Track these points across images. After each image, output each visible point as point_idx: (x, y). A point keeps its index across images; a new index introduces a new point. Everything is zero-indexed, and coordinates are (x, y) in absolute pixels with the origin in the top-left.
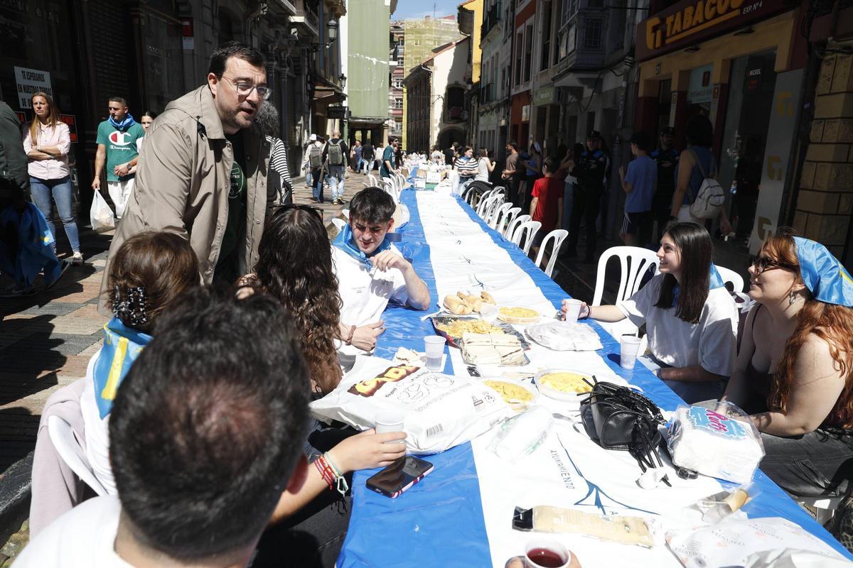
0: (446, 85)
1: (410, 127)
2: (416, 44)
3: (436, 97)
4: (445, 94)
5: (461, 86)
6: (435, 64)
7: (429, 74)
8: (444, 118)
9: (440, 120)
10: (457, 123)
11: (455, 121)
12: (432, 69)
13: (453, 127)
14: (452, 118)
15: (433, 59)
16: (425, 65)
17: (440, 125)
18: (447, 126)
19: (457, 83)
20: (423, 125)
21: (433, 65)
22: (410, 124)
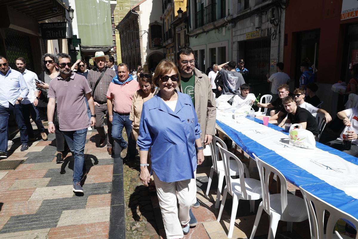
0: (149, 24)
1: (123, 55)
2: (120, 9)
3: (143, 32)
4: (149, 30)
5: (159, 24)
6: (140, 10)
7: (137, 16)
8: (150, 46)
9: (147, 47)
10: (159, 49)
11: (157, 48)
12: (138, 13)
13: (156, 51)
14: (155, 46)
15: (138, 6)
16: (134, 10)
17: (147, 51)
18: (152, 51)
19: (156, 22)
20: (134, 52)
21: (139, 10)
22: (123, 53)
